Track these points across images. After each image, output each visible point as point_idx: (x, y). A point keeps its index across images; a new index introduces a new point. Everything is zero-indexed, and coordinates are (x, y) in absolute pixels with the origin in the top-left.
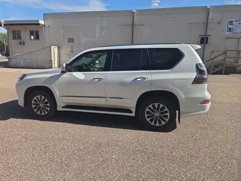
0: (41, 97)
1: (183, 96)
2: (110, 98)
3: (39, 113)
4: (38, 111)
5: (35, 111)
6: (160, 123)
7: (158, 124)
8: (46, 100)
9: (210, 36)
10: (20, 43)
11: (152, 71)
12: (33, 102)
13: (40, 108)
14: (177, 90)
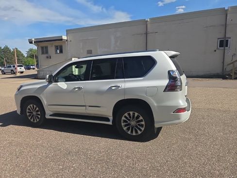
0: (33, 106)
1: (155, 104)
2: (89, 106)
3: (32, 120)
4: (31, 118)
5: (29, 118)
6: (136, 132)
7: (134, 134)
8: (37, 109)
9: (230, 38)
10: (47, 57)
11: (126, 79)
12: (27, 110)
13: (33, 116)
14: (150, 98)
